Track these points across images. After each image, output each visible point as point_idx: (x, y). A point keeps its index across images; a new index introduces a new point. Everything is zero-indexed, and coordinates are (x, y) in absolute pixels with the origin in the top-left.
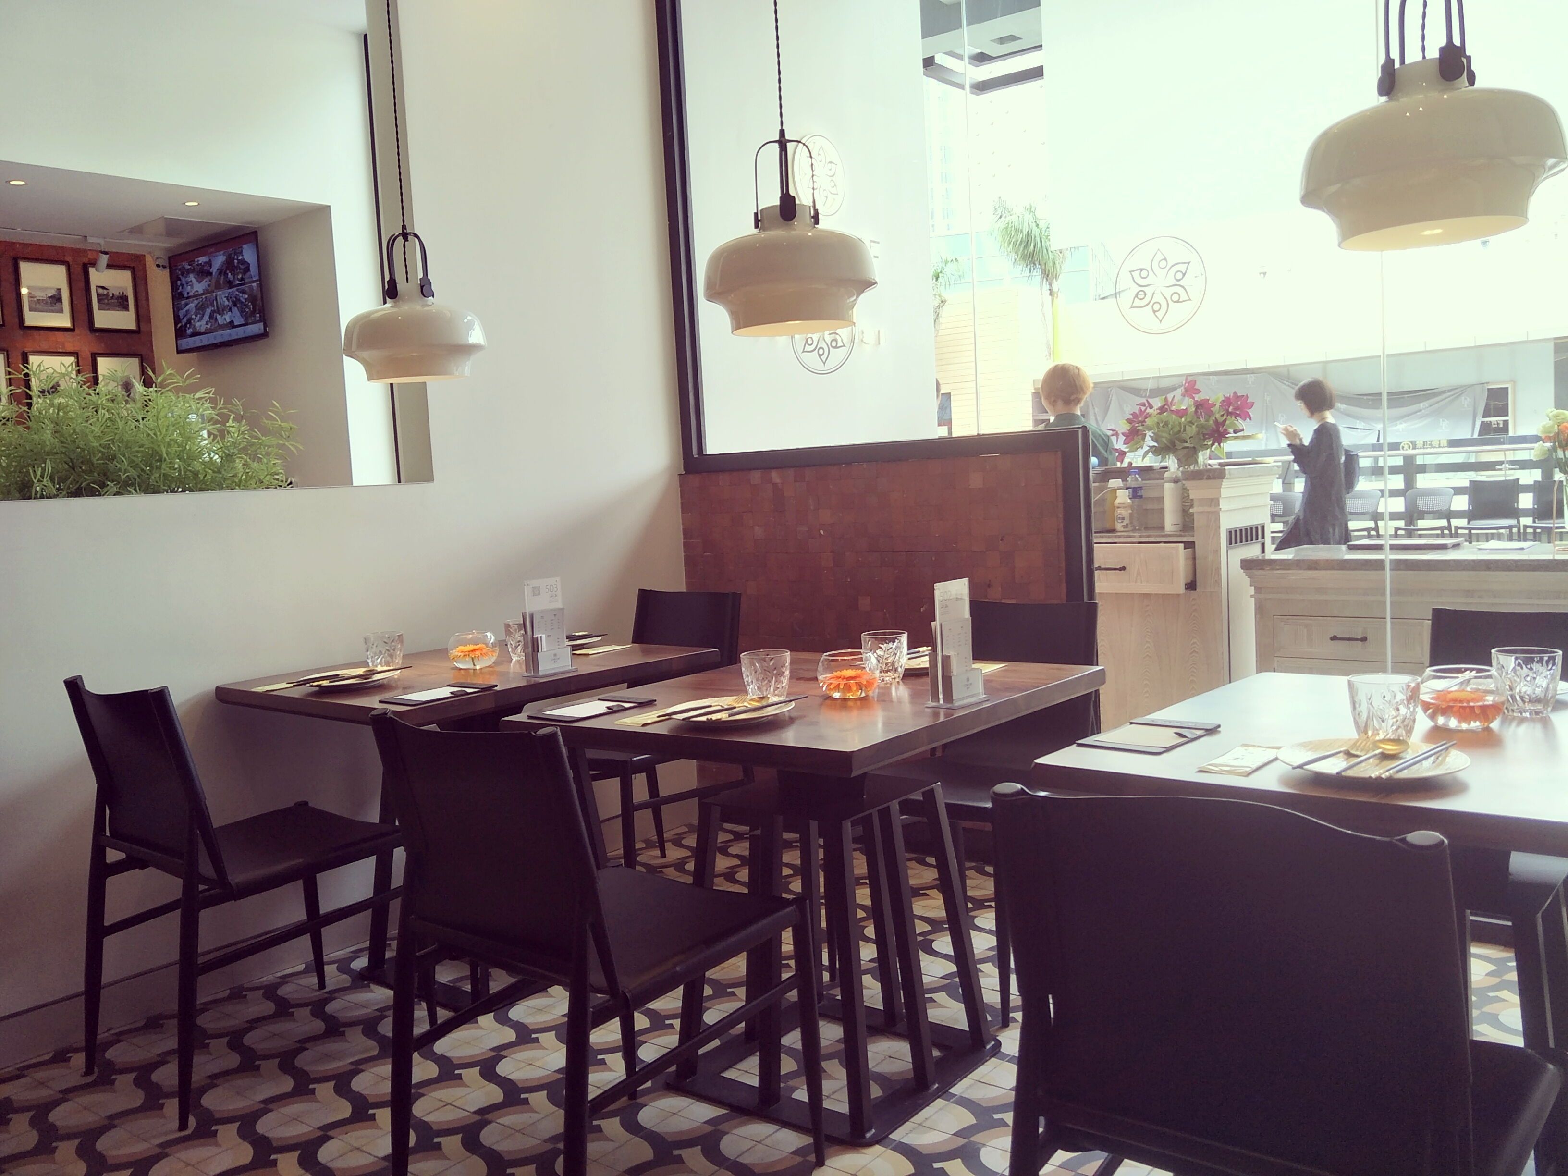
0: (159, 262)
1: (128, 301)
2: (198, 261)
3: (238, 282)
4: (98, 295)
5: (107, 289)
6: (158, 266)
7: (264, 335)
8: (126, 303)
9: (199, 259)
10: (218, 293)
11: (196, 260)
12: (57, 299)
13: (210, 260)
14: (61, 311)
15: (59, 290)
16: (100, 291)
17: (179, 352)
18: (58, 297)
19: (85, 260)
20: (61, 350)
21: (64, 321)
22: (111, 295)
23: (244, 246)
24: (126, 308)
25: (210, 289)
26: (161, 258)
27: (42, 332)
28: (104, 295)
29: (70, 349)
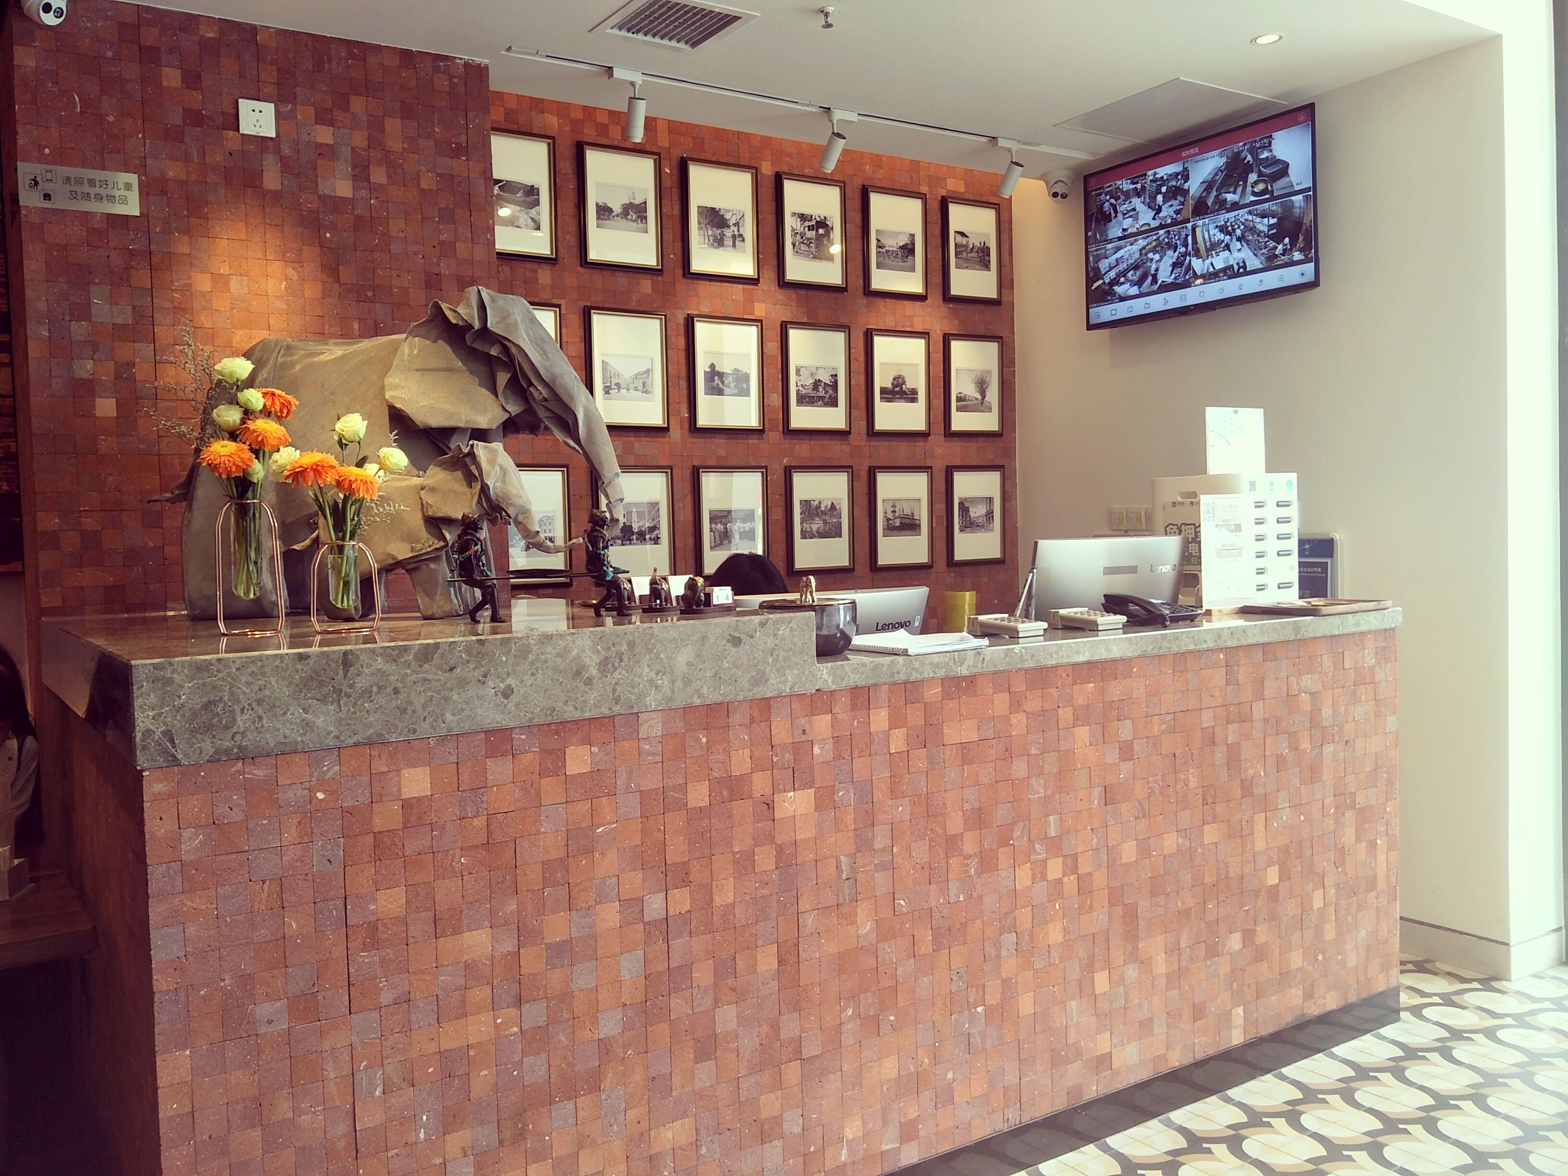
0: (1059, 188)
1: (989, 256)
2: (1155, 174)
3: (1253, 198)
4: (956, 245)
5: (967, 237)
6: (1055, 195)
7: (1314, 284)
8: (987, 258)
9: (1157, 170)
10: (1200, 223)
11: (1150, 173)
12: (908, 250)
13: (1186, 169)
14: (912, 269)
15: (912, 236)
16: (960, 239)
17: (1090, 327)
18: (910, 247)
19: (943, 192)
20: (908, 330)
21: (912, 283)
22: (971, 246)
23: (1274, 135)
24: (986, 266)
25: (1180, 218)
26: (1061, 181)
27: (889, 301)
28: (963, 246)
29: (919, 328)
